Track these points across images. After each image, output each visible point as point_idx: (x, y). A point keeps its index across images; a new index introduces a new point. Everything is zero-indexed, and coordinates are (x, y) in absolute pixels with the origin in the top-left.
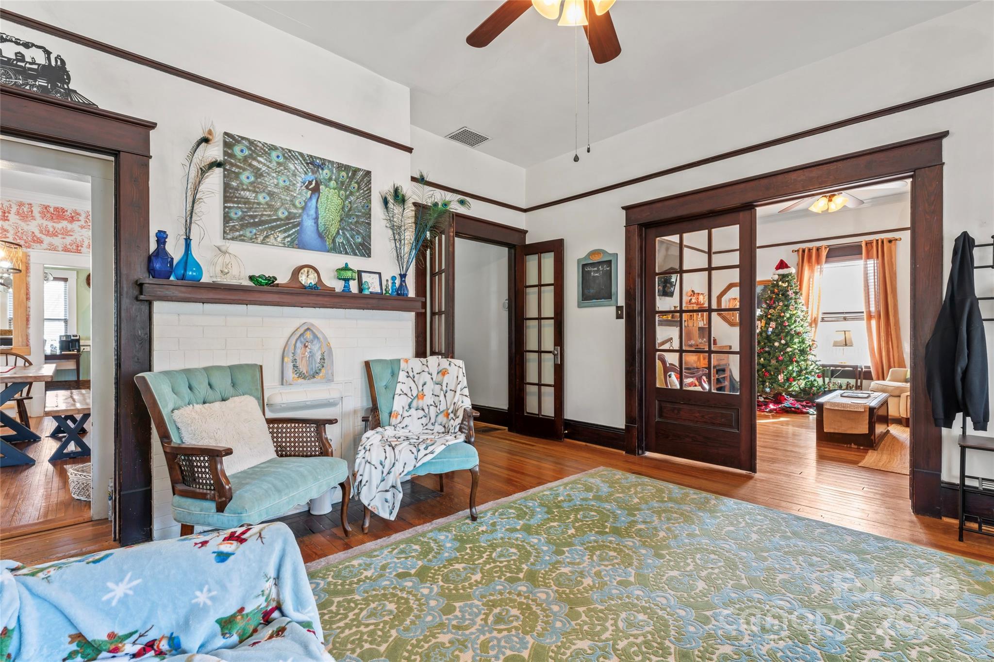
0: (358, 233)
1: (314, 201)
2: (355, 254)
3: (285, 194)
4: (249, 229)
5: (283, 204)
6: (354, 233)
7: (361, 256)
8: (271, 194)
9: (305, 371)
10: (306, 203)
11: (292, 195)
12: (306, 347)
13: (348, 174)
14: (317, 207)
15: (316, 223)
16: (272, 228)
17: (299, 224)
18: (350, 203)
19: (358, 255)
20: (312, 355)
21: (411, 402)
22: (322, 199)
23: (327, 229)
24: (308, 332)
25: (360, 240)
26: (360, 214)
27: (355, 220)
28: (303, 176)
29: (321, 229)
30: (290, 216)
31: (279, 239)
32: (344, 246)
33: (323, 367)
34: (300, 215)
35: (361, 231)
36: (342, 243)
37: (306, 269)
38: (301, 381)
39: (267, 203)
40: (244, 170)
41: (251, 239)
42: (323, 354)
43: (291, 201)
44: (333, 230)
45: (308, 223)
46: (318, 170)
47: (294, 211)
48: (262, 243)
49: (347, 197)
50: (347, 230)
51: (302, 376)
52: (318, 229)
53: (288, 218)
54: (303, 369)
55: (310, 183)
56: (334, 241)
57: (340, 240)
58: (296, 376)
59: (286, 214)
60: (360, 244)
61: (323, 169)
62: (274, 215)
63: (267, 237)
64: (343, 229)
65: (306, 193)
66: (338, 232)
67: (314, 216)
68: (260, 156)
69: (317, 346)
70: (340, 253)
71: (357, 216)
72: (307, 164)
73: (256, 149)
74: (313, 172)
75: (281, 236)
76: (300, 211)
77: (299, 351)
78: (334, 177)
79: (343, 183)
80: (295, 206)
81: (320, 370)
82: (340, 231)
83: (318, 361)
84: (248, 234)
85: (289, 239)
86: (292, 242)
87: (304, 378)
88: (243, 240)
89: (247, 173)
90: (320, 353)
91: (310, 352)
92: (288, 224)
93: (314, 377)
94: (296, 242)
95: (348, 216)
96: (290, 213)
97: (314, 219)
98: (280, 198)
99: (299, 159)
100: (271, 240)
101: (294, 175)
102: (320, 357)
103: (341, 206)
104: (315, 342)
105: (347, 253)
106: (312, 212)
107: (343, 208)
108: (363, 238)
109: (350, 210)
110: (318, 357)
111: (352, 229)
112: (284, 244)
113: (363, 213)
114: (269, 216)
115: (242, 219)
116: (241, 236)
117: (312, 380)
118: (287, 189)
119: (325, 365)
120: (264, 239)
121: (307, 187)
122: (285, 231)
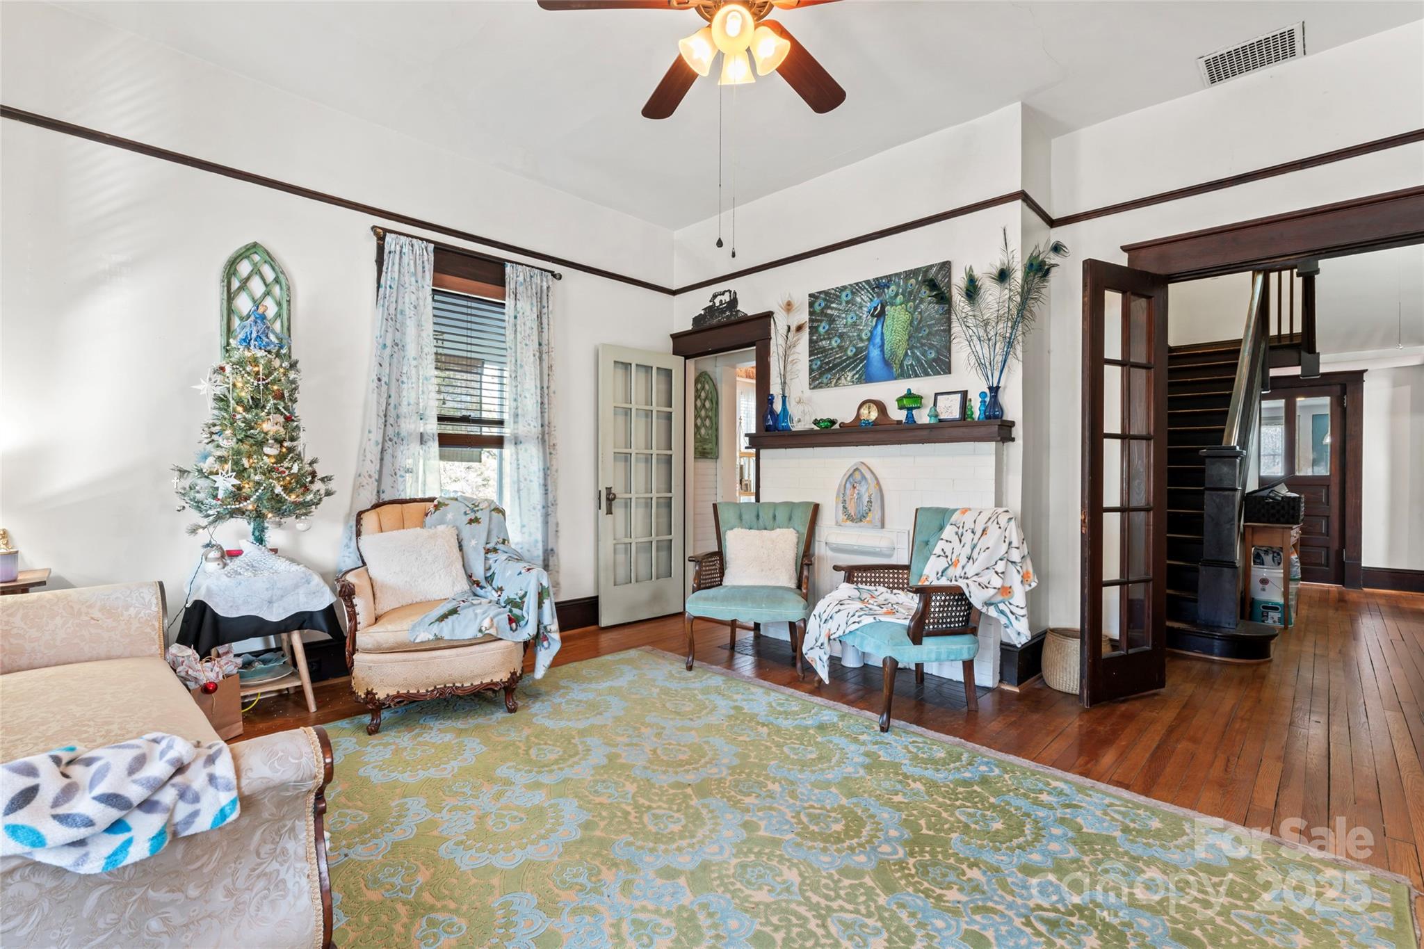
0: (931, 346)
1: (879, 327)
2: (927, 374)
3: (853, 330)
4: (825, 376)
5: (851, 342)
6: (926, 348)
7: (935, 375)
8: (841, 336)
9: (853, 514)
10: (871, 332)
11: (859, 329)
12: (854, 488)
13: (917, 279)
14: (882, 333)
15: (882, 351)
16: (843, 369)
17: (866, 357)
18: (920, 313)
19: (931, 375)
20: (860, 497)
21: (947, 568)
22: (888, 321)
23: (893, 353)
24: (857, 472)
25: (933, 355)
26: (933, 322)
27: (927, 331)
28: (868, 304)
29: (887, 356)
30: (859, 351)
31: (849, 379)
32: (914, 367)
33: (870, 510)
34: (867, 348)
35: (935, 343)
36: (911, 365)
37: (867, 405)
38: (849, 523)
39: (838, 346)
40: (821, 321)
41: (827, 384)
42: (870, 497)
43: (858, 335)
44: (901, 353)
45: (875, 353)
46: (884, 291)
47: (861, 345)
48: (835, 386)
49: (916, 307)
50: (917, 348)
51: (850, 518)
52: (884, 357)
53: (855, 355)
54: (852, 511)
55: (876, 308)
56: (901, 365)
57: (908, 362)
58: (845, 518)
59: (854, 350)
60: (934, 360)
61: (888, 287)
62: (844, 355)
63: (839, 379)
64: (912, 348)
65: (872, 322)
66: (906, 352)
67: (880, 344)
68: (833, 302)
69: (865, 487)
70: (909, 377)
71: (929, 326)
72: (873, 289)
73: (830, 297)
74: (879, 295)
75: (850, 374)
76: (866, 343)
77: (848, 492)
78: (901, 291)
79: (911, 293)
80: (861, 340)
81: (867, 513)
82: (909, 352)
83: (866, 503)
84: (825, 381)
85: (857, 376)
86: (859, 379)
87: (852, 520)
88: (821, 387)
89: (823, 324)
90: (867, 494)
91: (858, 494)
92: (856, 361)
93: (861, 520)
94: (864, 377)
95: (918, 329)
96: (857, 348)
97: (880, 347)
98: (849, 337)
99: (865, 288)
100: (843, 380)
101: (861, 307)
102: (867, 500)
103: (909, 322)
104: (863, 483)
105: (917, 376)
106: (878, 340)
107: (911, 323)
108: (938, 352)
109: (920, 322)
110: (866, 499)
111: (923, 345)
112: (853, 382)
113: (937, 319)
114: (841, 357)
115: (820, 367)
116: (819, 383)
117: (861, 524)
118: (854, 325)
119: (872, 509)
120: (837, 382)
121: (872, 315)
122: (853, 369)
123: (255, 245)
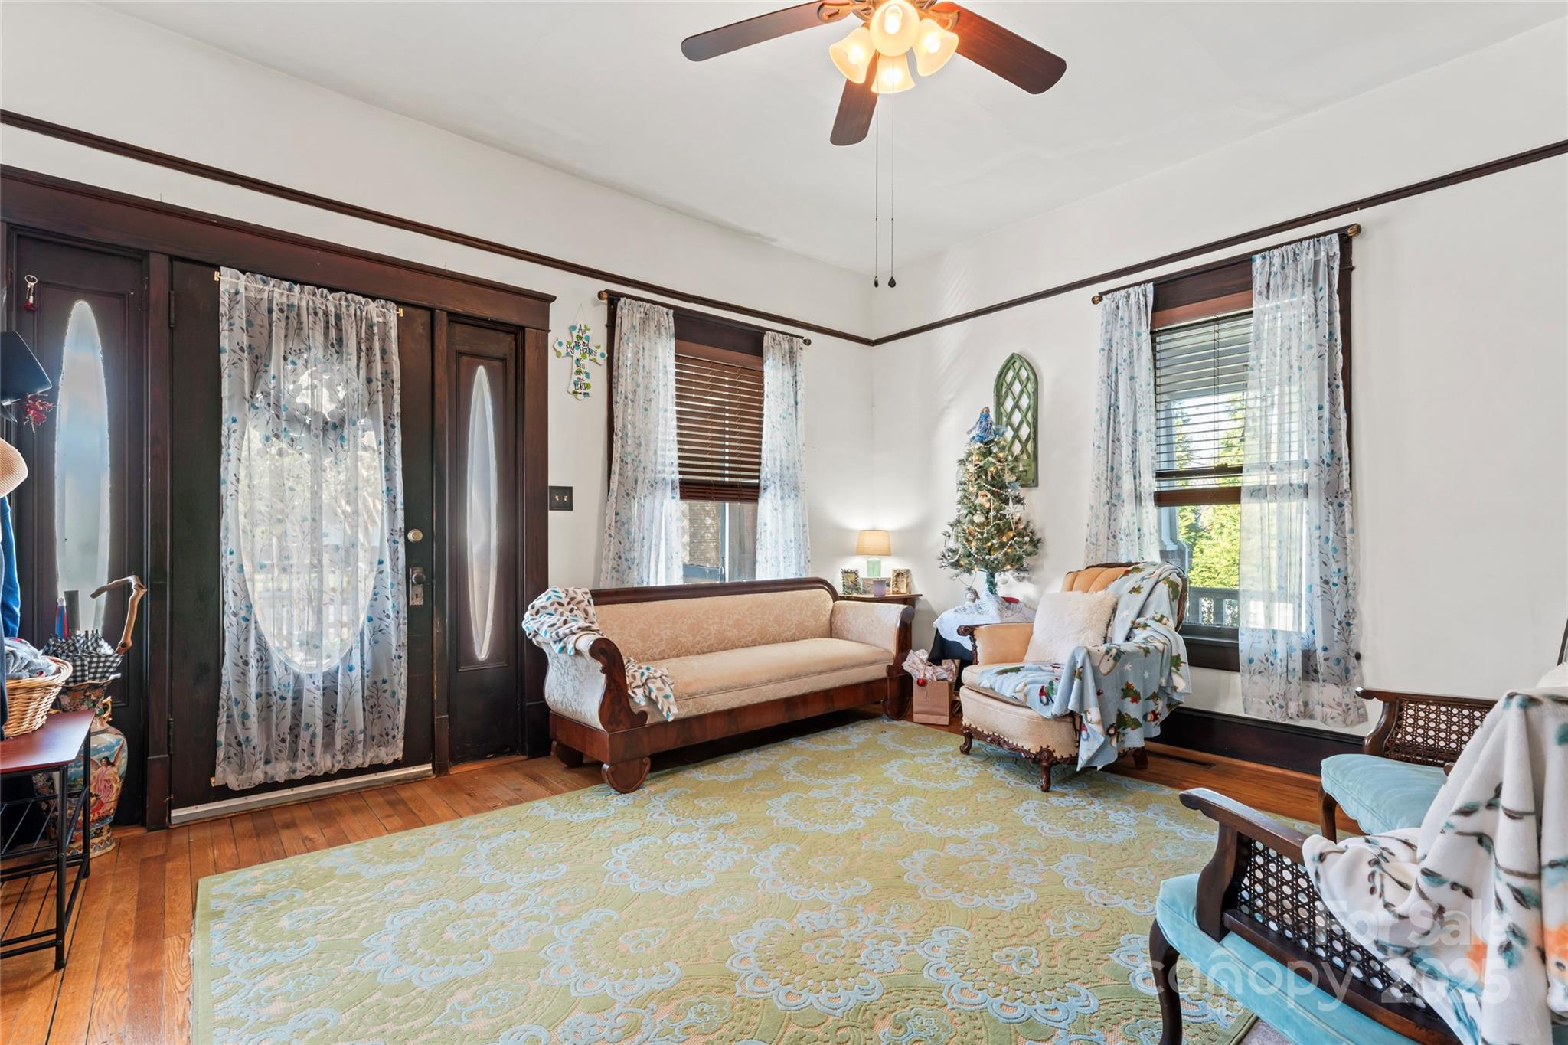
123: (1012, 356)
